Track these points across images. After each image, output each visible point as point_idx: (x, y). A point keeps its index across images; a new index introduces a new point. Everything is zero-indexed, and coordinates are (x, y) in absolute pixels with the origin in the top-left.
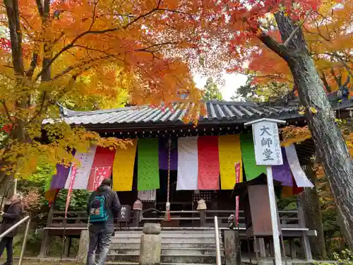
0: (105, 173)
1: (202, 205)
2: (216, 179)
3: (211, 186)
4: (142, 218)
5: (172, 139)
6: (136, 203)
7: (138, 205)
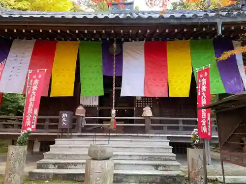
0: (40, 76)
1: (148, 112)
2: (163, 86)
3: (159, 93)
4: (85, 124)
5: (117, 43)
6: (78, 108)
7: (80, 111)
